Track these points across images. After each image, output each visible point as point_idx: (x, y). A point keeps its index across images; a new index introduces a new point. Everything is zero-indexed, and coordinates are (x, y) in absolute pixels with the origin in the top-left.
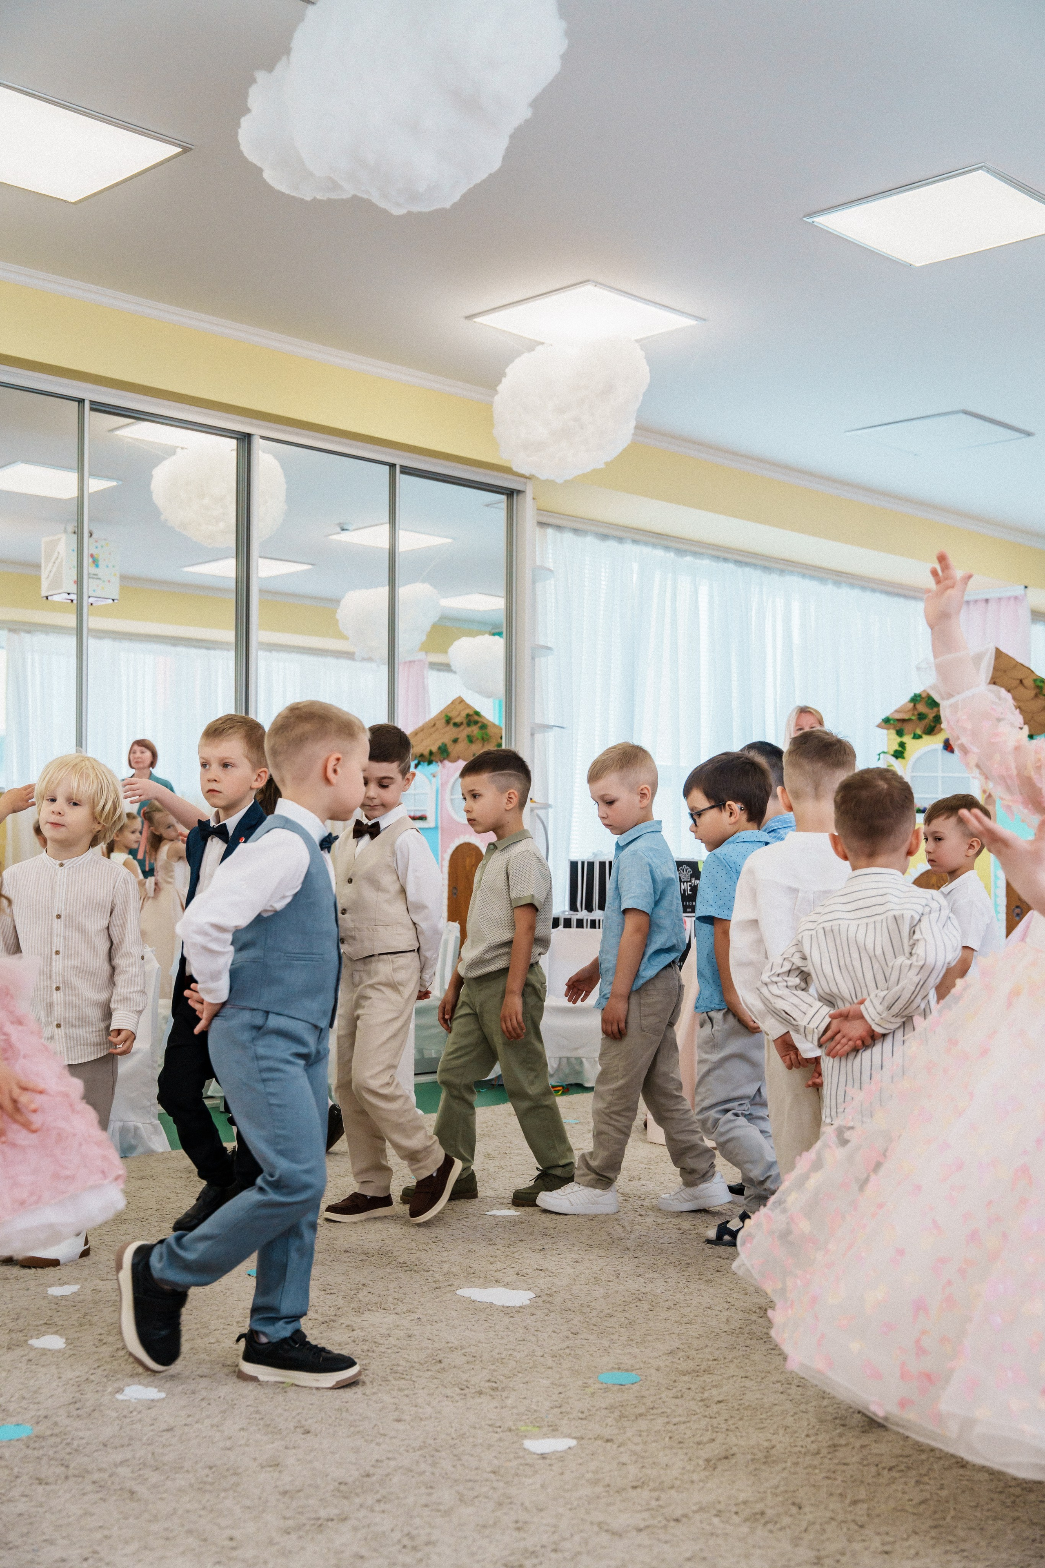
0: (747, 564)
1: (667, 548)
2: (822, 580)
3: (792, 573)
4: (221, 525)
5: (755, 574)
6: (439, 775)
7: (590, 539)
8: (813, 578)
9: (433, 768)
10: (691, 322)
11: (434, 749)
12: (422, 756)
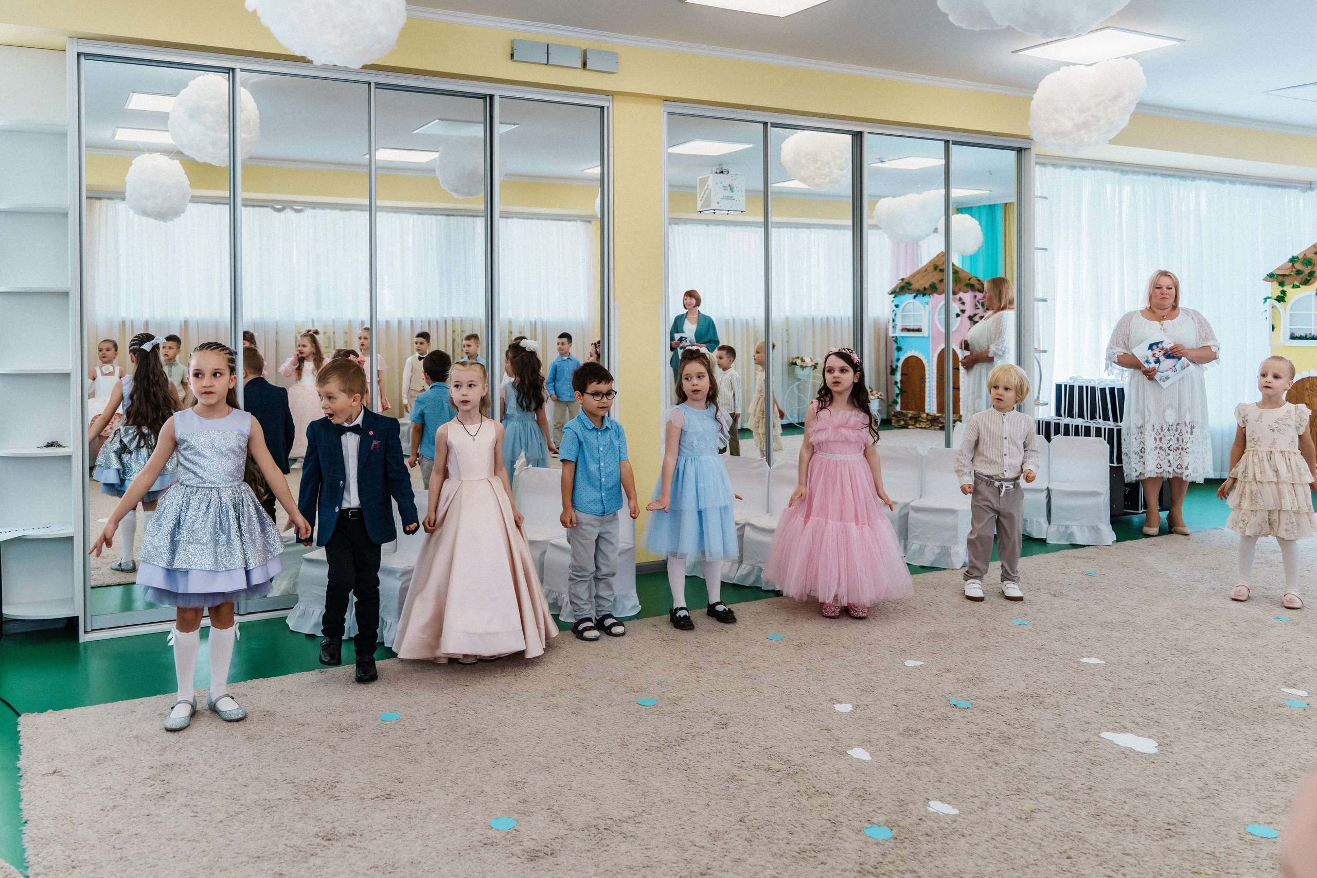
0: (1169, 176)
1: (1115, 170)
2: (1222, 181)
3: (1200, 178)
4: (828, 179)
5: (1175, 181)
6: (930, 303)
7: (1063, 170)
8: (1214, 180)
9: (926, 298)
10: (1177, 43)
11: (927, 286)
12: (918, 290)
